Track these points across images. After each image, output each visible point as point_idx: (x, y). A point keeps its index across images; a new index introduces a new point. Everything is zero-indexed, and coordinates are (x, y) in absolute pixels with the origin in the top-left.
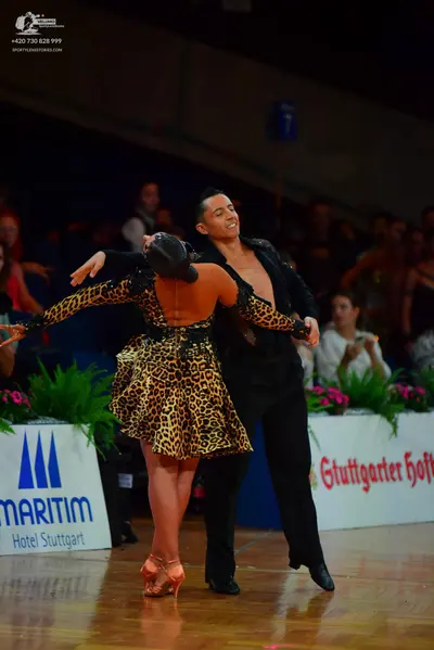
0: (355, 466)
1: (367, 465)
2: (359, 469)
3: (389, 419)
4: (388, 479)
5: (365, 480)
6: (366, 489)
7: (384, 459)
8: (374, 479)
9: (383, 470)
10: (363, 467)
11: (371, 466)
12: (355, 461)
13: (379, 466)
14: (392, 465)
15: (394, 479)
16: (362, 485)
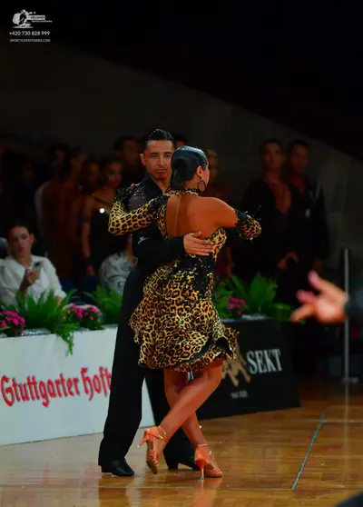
0: (34, 383)
1: (46, 382)
2: (38, 386)
3: (64, 338)
4: (66, 395)
5: (45, 396)
6: (46, 404)
7: (61, 375)
8: (53, 395)
9: (61, 386)
10: (42, 383)
11: (50, 382)
12: (33, 378)
13: (57, 382)
14: (69, 380)
15: (71, 394)
16: (42, 400)
